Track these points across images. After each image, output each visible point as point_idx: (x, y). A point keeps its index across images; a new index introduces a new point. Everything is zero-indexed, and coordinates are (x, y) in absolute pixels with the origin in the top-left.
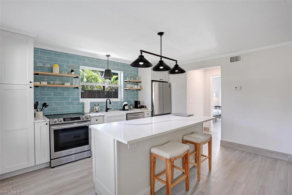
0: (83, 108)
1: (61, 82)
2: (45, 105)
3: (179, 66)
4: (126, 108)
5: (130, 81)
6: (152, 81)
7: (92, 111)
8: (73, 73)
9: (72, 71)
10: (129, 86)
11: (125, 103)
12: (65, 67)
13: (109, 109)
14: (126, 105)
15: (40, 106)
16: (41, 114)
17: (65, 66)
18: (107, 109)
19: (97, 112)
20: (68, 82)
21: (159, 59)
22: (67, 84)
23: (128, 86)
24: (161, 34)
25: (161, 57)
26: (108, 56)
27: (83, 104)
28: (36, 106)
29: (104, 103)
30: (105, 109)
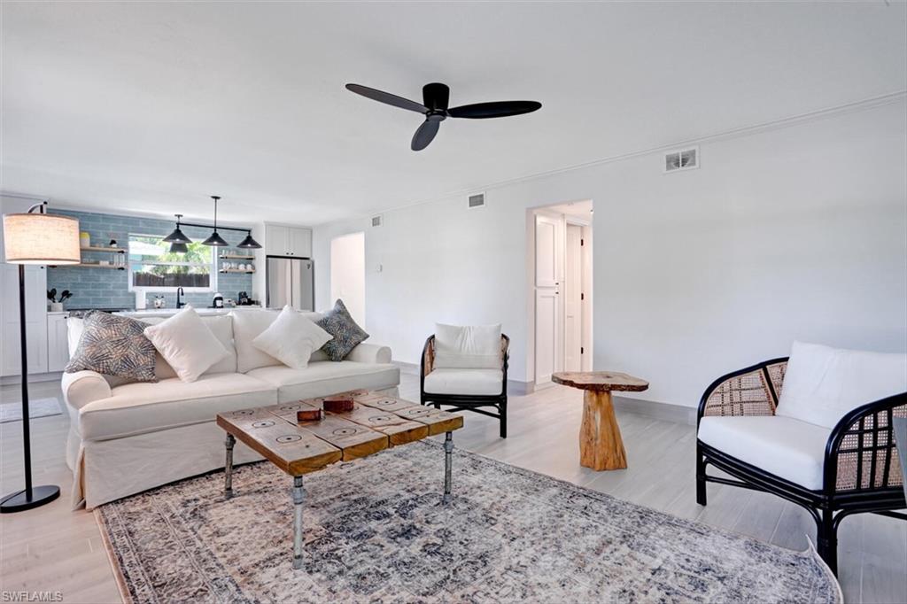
0: (134, 302)
1: (92, 260)
2: (66, 294)
3: (253, 238)
4: (219, 303)
5: (228, 256)
6: (268, 256)
7: (150, 306)
8: (114, 245)
9: (113, 242)
10: (226, 266)
11: (217, 295)
12: (102, 236)
13: (183, 304)
14: (221, 299)
15: (58, 296)
16: (59, 306)
17: (101, 234)
18: (179, 305)
19: (159, 308)
20: (104, 260)
21: (213, 231)
22: (104, 263)
23: (224, 265)
24: (216, 198)
25: (215, 228)
27: (133, 295)
28: (51, 295)
29: (174, 294)
30: (176, 304)
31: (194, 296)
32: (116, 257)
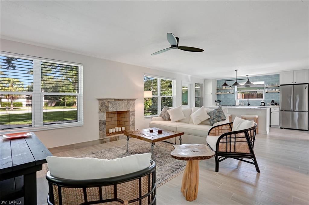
0: (236, 103)
6: (281, 85)
7: (240, 105)
8: (230, 87)
13: (250, 104)
20: (228, 92)
22: (228, 93)
26: (247, 75)
29: (246, 101)
30: (247, 104)
31: (255, 102)
32: (231, 90)
